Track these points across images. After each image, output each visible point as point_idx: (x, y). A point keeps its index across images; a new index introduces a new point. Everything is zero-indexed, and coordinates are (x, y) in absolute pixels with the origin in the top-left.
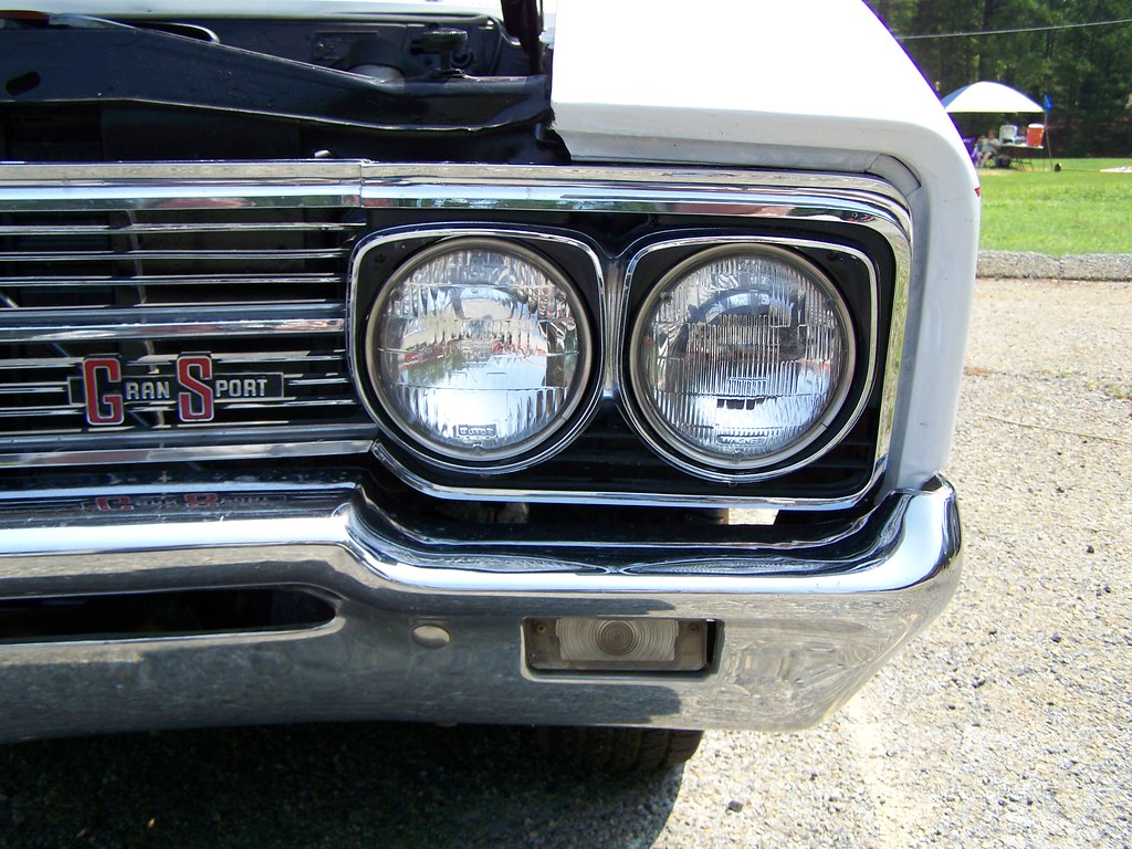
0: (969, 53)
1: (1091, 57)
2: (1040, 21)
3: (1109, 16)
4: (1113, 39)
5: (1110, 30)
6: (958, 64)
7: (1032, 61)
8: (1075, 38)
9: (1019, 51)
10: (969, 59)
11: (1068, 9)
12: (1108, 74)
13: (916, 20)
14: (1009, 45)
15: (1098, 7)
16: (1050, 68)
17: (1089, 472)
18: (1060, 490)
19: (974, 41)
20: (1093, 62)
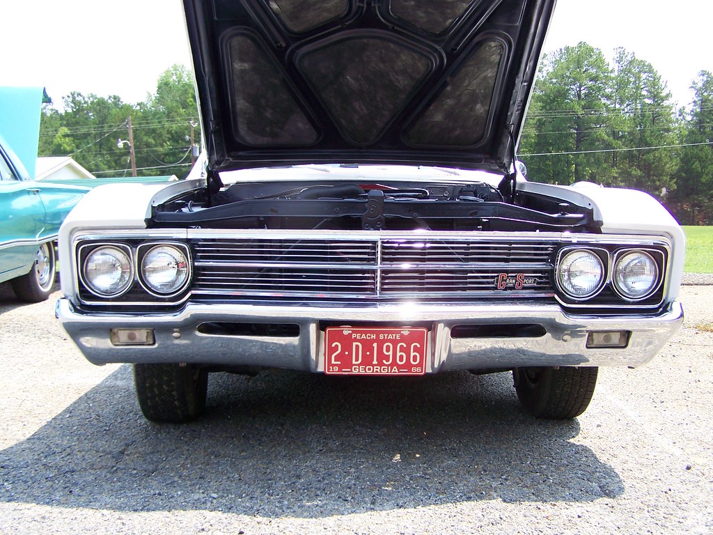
0: (569, 163)
1: (638, 166)
2: (608, 146)
3: (647, 144)
4: (651, 156)
5: (648, 152)
6: (563, 170)
7: (606, 168)
8: (630, 156)
9: (598, 162)
10: (569, 167)
11: (623, 140)
12: (649, 176)
13: (537, 144)
14: (592, 160)
15: (641, 139)
16: (616, 173)
17: (684, 351)
18: (674, 356)
19: (571, 156)
20: (640, 170)
